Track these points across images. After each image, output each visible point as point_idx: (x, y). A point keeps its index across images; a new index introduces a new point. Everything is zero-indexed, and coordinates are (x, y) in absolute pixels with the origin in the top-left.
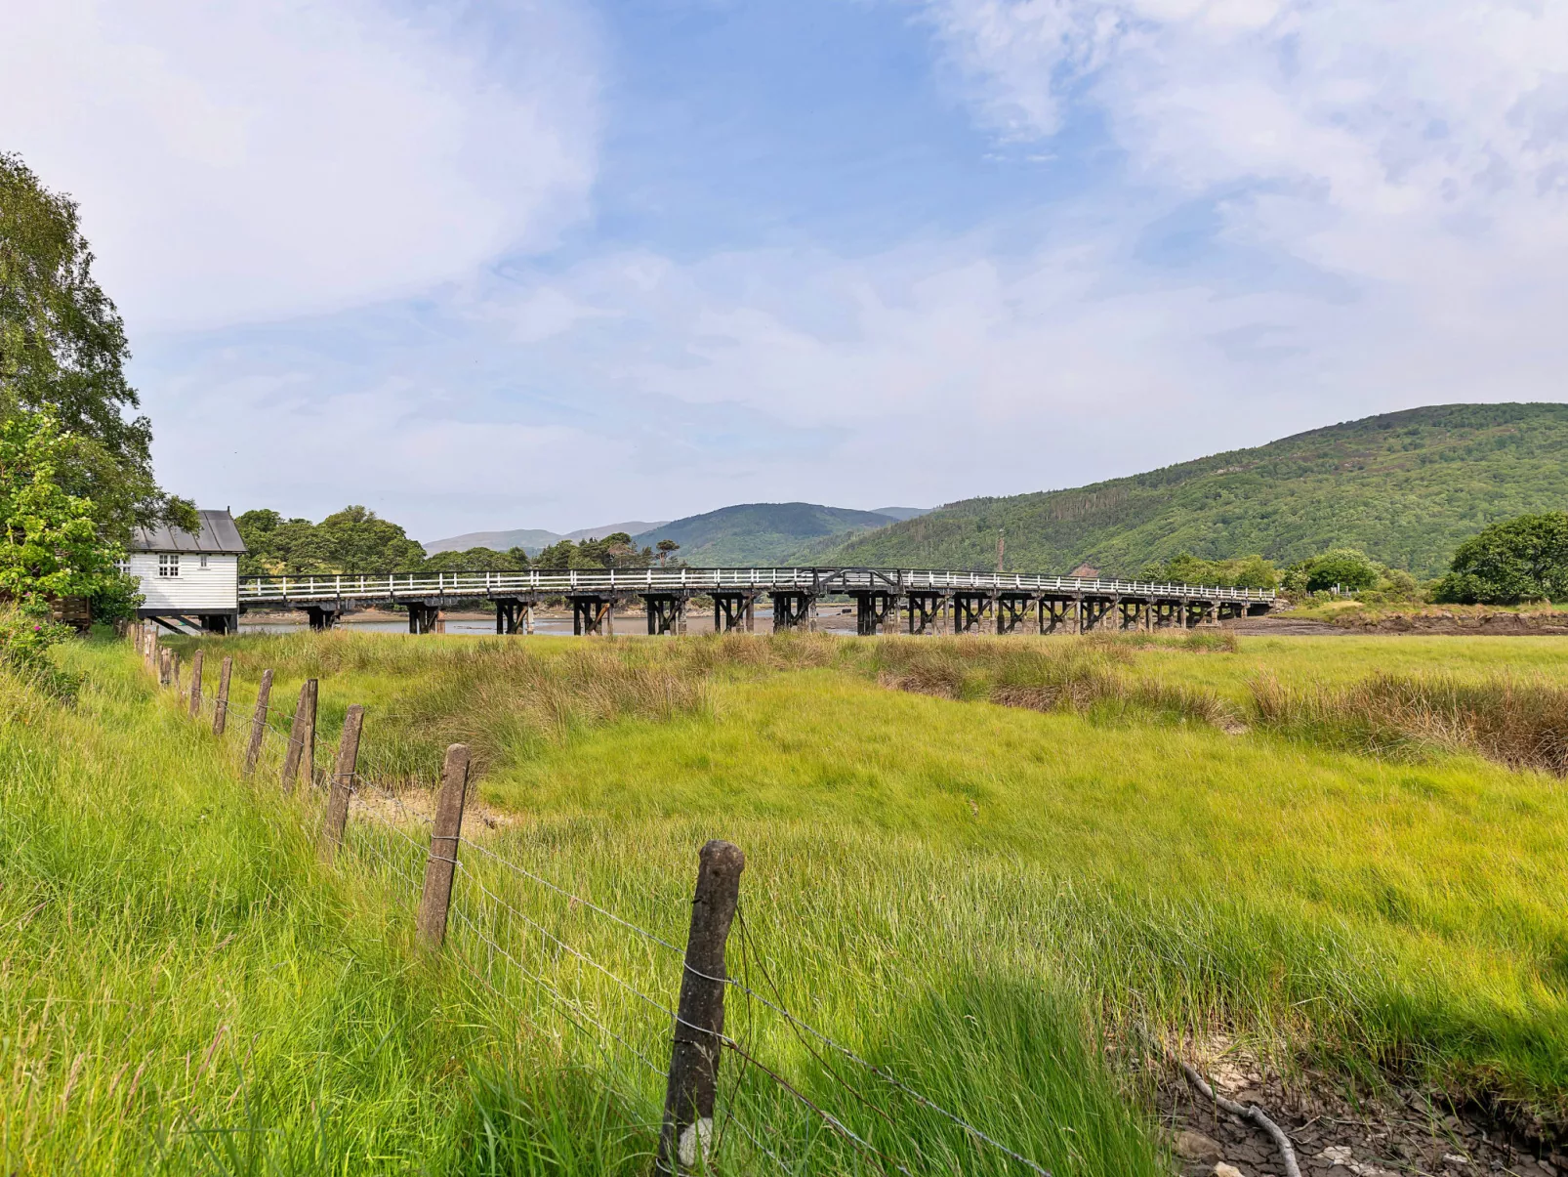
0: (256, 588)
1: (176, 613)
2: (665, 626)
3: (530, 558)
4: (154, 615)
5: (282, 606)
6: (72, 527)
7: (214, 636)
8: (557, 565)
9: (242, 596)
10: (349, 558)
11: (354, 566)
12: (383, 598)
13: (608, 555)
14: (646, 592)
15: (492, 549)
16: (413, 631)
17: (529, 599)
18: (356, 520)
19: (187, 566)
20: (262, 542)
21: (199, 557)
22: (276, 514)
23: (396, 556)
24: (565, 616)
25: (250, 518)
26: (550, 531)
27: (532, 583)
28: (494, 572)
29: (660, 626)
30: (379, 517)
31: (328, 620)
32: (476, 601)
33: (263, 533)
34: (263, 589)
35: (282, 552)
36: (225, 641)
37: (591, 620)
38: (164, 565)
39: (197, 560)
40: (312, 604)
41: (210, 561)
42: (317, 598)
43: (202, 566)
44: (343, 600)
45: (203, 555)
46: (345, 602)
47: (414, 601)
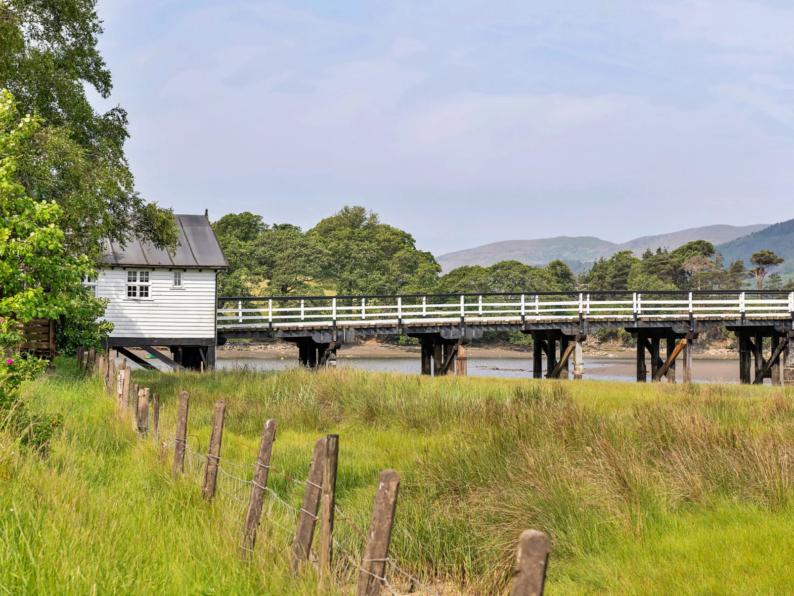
0: (235, 313)
1: (146, 344)
2: (765, 373)
3: (576, 274)
4: (122, 346)
5: (266, 335)
6: (40, 237)
7: (188, 372)
8: (612, 285)
9: (219, 322)
10: (345, 275)
11: (351, 284)
12: (389, 328)
13: (683, 272)
14: (738, 324)
15: (525, 262)
16: (426, 371)
17: (575, 331)
18: (354, 226)
19: (159, 284)
20: (242, 254)
21: (171, 274)
22: (259, 218)
23: (403, 271)
24: (622, 355)
25: (229, 224)
26: (602, 238)
27: (581, 310)
28: (531, 294)
29: (757, 373)
30: (382, 220)
31: (321, 355)
32: (505, 333)
33: (243, 243)
34: (244, 314)
35: (265, 267)
36: (203, 379)
37: (660, 361)
38: (132, 284)
39: (170, 278)
40: (303, 334)
41: (185, 278)
42: (309, 327)
43: (176, 284)
44: (340, 330)
45: (177, 271)
46: (343, 332)
47: (428, 331)
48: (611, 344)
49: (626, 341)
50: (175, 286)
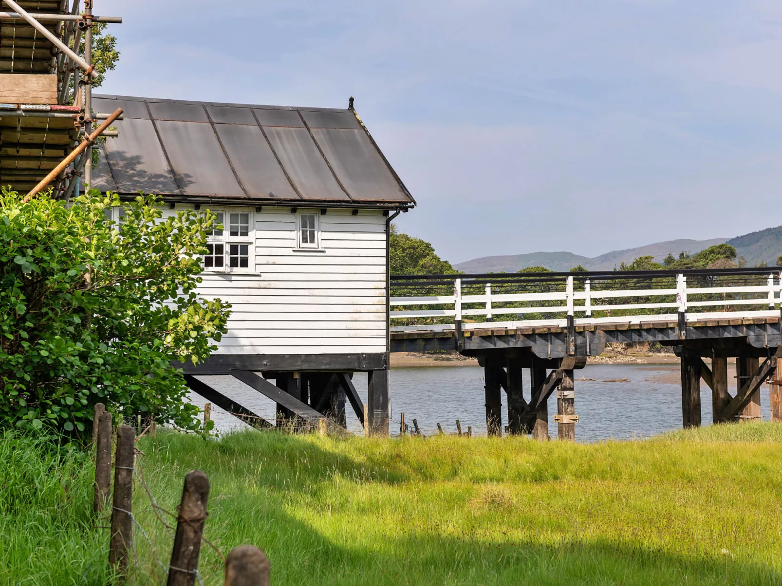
19: (270, 240)
21: (296, 220)
38: (214, 240)
39: (292, 226)
40: (516, 342)
41: (323, 227)
42: (527, 329)
43: (305, 240)
44: (580, 333)
45: (307, 213)
46: (585, 337)
47: (727, 335)
48: (638, 349)
49: (652, 346)
50: (303, 245)
